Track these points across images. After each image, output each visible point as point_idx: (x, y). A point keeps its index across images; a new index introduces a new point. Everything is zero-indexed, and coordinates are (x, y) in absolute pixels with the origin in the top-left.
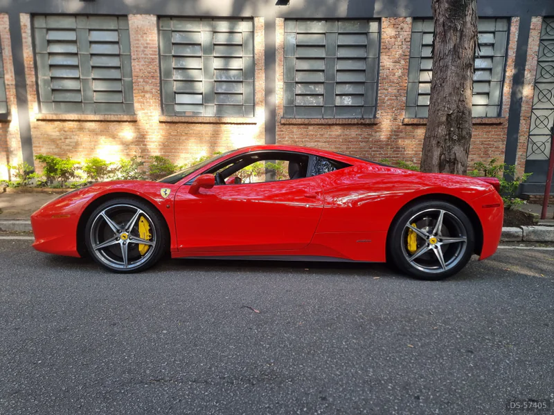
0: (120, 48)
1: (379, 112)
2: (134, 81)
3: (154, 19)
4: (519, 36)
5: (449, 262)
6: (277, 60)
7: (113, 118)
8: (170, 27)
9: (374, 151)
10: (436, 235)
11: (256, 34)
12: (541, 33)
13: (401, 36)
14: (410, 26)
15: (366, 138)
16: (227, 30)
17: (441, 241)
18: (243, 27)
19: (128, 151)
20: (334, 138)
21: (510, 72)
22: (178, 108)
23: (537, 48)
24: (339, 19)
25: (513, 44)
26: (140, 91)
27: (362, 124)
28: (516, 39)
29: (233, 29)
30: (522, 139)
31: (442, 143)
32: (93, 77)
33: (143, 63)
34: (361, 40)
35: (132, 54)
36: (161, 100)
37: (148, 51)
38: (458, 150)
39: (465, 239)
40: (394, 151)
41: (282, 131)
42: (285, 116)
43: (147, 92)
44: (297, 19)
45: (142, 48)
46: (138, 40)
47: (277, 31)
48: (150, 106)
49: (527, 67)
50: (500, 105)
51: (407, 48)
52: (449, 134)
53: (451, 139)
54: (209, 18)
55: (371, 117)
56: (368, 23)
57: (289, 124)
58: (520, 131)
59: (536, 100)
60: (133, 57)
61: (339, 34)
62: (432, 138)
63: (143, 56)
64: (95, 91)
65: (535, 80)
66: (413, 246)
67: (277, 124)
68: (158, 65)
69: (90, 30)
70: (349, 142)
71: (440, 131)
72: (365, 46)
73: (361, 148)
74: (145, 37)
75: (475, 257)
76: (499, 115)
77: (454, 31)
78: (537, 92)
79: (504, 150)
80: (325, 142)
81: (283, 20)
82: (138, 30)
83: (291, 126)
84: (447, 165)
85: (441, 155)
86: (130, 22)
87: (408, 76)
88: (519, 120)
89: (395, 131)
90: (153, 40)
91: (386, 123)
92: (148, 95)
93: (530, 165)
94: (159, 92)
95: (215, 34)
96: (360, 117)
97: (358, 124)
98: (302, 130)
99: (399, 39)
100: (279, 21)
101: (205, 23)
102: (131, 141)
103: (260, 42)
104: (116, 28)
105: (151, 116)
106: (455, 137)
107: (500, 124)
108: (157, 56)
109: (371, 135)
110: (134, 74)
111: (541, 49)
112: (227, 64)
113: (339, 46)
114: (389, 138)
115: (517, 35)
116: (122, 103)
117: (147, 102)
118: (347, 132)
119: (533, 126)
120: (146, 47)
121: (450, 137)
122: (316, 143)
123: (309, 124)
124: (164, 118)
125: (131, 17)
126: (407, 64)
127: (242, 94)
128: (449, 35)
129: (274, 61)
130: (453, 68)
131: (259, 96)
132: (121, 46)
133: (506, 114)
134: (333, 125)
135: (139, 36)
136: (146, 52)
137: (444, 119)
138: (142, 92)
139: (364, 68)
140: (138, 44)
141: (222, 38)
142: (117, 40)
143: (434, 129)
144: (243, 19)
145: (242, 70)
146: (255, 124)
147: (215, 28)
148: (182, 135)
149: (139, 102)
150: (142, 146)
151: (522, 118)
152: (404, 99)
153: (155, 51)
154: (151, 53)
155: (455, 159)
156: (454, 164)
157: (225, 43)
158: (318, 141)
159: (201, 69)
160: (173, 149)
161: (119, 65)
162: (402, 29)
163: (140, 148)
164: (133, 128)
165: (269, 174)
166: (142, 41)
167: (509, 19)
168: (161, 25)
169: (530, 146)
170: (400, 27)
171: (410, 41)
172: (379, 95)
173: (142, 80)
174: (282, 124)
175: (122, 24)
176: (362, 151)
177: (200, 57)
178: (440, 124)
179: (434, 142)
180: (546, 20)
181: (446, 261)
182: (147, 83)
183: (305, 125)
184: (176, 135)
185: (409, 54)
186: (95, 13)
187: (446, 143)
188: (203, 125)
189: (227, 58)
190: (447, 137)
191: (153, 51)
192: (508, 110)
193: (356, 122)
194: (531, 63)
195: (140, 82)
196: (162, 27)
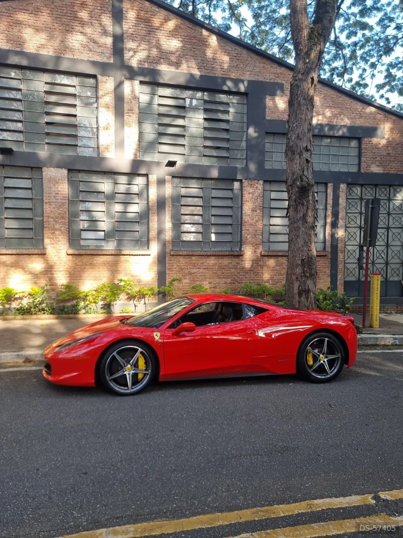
0: (32, 193)
1: (243, 246)
2: (44, 220)
3: (65, 172)
4: (333, 196)
5: (332, 370)
6: (166, 206)
7: (25, 252)
8: (78, 178)
9: (241, 275)
10: (323, 354)
11: (150, 187)
12: (346, 194)
13: (256, 193)
14: (262, 186)
15: (235, 266)
16: (126, 183)
17: (326, 357)
18: (140, 181)
19: (36, 280)
20: (212, 266)
21: (329, 220)
22: (82, 243)
23: (345, 204)
24: (211, 179)
25: (330, 201)
26: (51, 229)
27: (232, 255)
28: (332, 198)
29: (131, 182)
30: (340, 266)
31: (300, 279)
32: (6, 216)
33: (54, 206)
34: (228, 194)
35: (44, 198)
36: (69, 237)
37: (60, 197)
38: (309, 283)
39: (339, 355)
40: (256, 275)
41: (171, 260)
42: (173, 249)
43: (56, 230)
44: (181, 177)
45: (54, 194)
46: (50, 188)
47: (166, 186)
48: (59, 241)
49: (340, 217)
50: (325, 242)
51: (261, 201)
52: (304, 272)
53: (305, 276)
54: (111, 173)
55: (238, 250)
56: (233, 182)
57: (177, 255)
58: (338, 261)
59: (347, 239)
60: (45, 201)
61: (213, 189)
62: (293, 275)
63: (54, 200)
64: (6, 228)
65: (346, 225)
66: (311, 362)
67: (167, 255)
68: (67, 208)
69: (5, 177)
70: (223, 268)
71: (297, 270)
72: (232, 198)
73: (231, 273)
74: (56, 186)
75: (345, 366)
76: (324, 249)
77: (302, 205)
78: (347, 233)
79: (329, 274)
80: (205, 269)
81: (171, 177)
82: (51, 180)
83: (178, 257)
84: (304, 293)
85: (299, 287)
86: (44, 173)
87: (263, 221)
88: (337, 253)
89: (256, 261)
90: (64, 189)
91: (249, 253)
92: (57, 233)
93: (347, 284)
94: (67, 230)
95: (116, 185)
96: (230, 249)
97: (229, 255)
98: (188, 260)
99: (255, 195)
100: (168, 178)
101: (108, 176)
102: (40, 271)
103: (153, 193)
104: (30, 177)
105: (60, 250)
106: (308, 275)
107: (326, 256)
108: (67, 201)
109: (238, 263)
110: (45, 215)
111: (348, 204)
112: (125, 208)
113: (212, 198)
114: (252, 266)
115: (332, 195)
116: (32, 238)
117: (56, 238)
118: (221, 261)
119: (346, 257)
120: (58, 194)
121: (304, 275)
122: (198, 270)
123: (192, 255)
124: (71, 251)
125: (44, 169)
126: (262, 212)
127: (138, 231)
128: (299, 207)
129: (164, 208)
130: (303, 229)
131: (153, 233)
132: (34, 192)
133: (329, 249)
134: (211, 255)
135: (52, 184)
136: (57, 198)
137: (300, 262)
138: (52, 230)
139: (231, 214)
140: (50, 191)
141: (122, 188)
142: (31, 187)
143: (293, 269)
144: (139, 175)
145: (138, 213)
146: (150, 255)
147: (116, 180)
148: (86, 265)
149: (49, 238)
150: (49, 275)
151: (339, 252)
152: (261, 237)
153: (65, 197)
154: (62, 198)
155: (309, 289)
156: (308, 293)
157: (125, 192)
158: (200, 268)
159: (104, 212)
160: (78, 276)
161: (31, 207)
162: (256, 188)
163: (48, 277)
164: (42, 260)
165: (161, 295)
166: (54, 189)
167: (326, 184)
168: (70, 176)
169: (346, 270)
170: (255, 187)
171: (263, 197)
172: (243, 234)
173: (52, 220)
174: (171, 255)
175: (35, 174)
176: (232, 276)
177: (104, 202)
178: (297, 265)
179: (294, 277)
180: (349, 186)
181: (330, 370)
182: (57, 222)
183: (189, 256)
184: (81, 265)
185: (262, 205)
186: (13, 164)
187: (302, 278)
188: (105, 256)
189: (126, 203)
190: (303, 275)
191: (63, 197)
192: (330, 246)
193: (227, 254)
194: (342, 214)
195: (51, 221)
196: (71, 178)
